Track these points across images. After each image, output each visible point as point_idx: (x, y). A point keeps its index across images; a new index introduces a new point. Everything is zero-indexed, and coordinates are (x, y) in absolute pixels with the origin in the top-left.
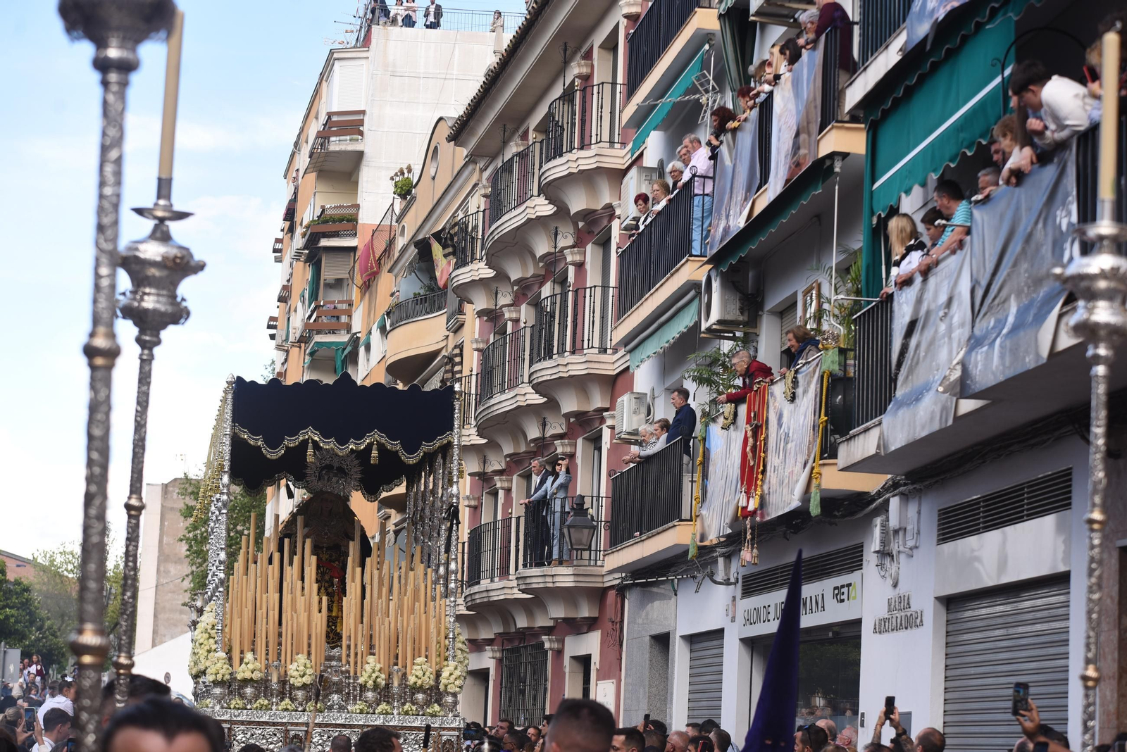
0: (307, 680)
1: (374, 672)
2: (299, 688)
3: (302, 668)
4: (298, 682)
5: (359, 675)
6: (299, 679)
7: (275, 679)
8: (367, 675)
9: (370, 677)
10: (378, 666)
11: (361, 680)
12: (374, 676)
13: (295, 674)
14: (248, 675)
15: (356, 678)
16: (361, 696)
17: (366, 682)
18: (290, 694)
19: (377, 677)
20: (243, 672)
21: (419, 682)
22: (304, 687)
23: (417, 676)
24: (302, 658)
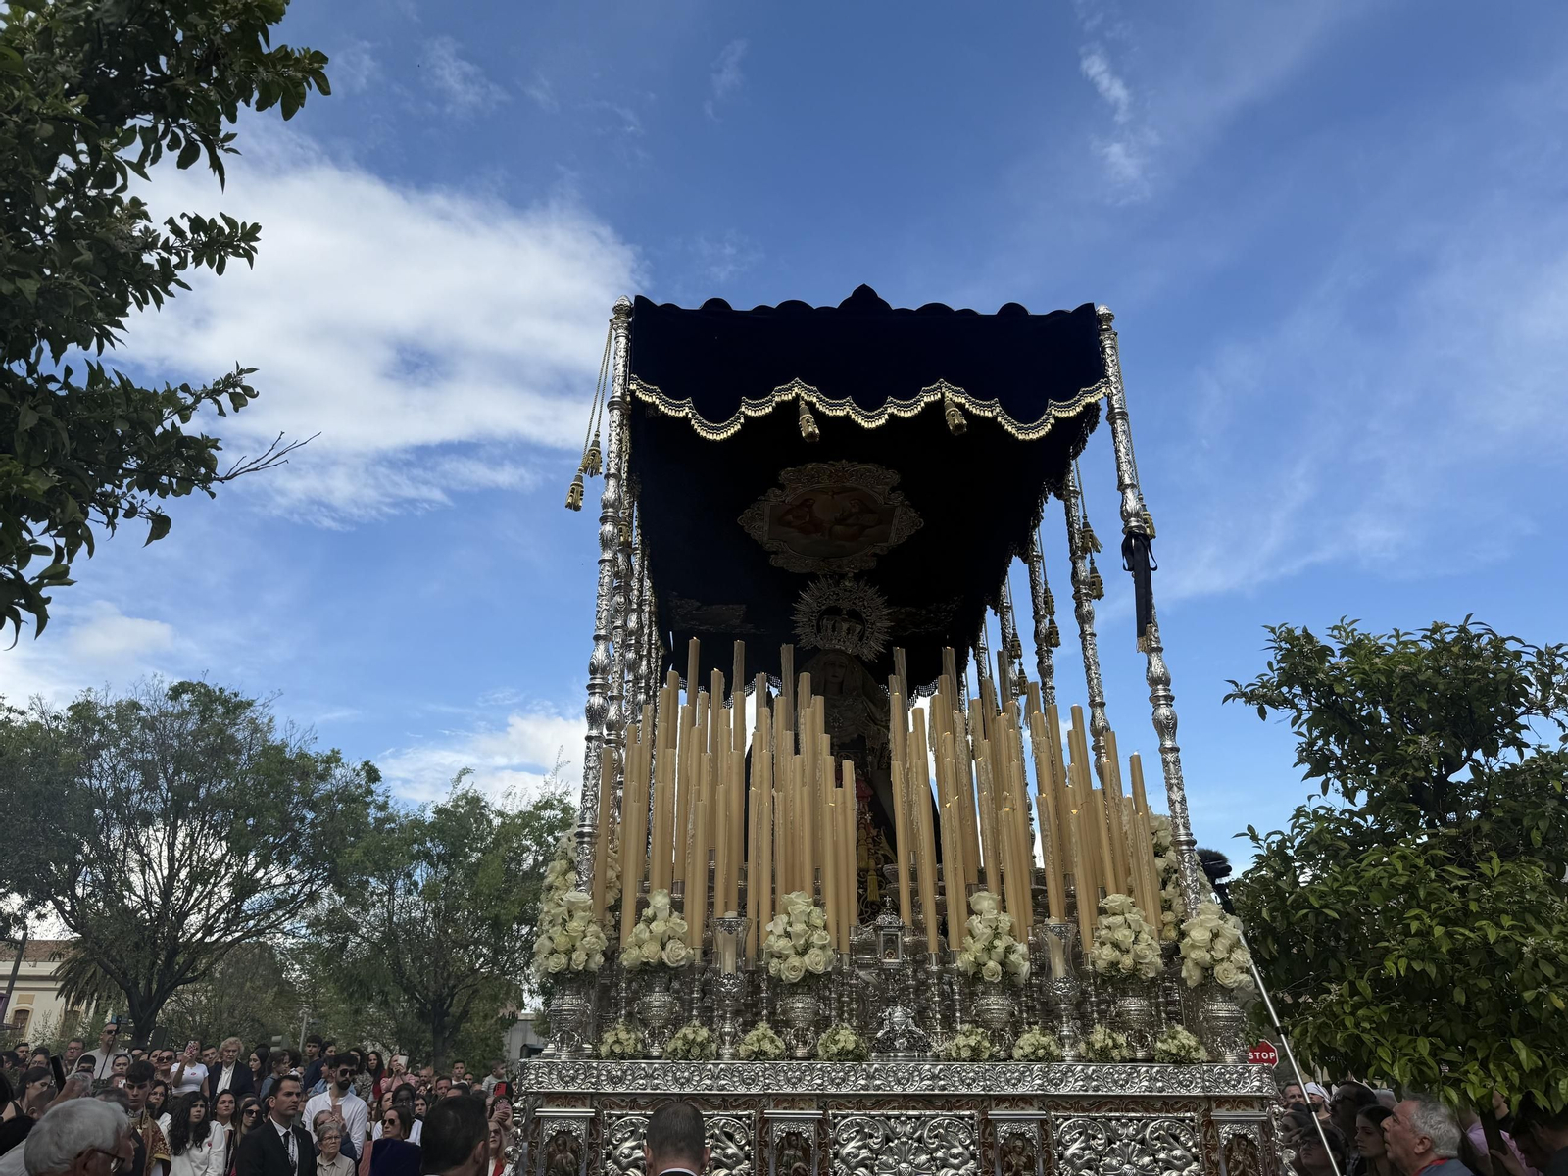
0: (816, 961)
1: (997, 935)
2: (793, 988)
3: (799, 927)
4: (790, 969)
5: (954, 947)
6: (795, 961)
7: (728, 963)
8: (979, 945)
9: (989, 948)
10: (1005, 921)
11: (963, 962)
12: (1000, 945)
13: (782, 944)
14: (650, 952)
15: (945, 957)
16: (965, 1010)
17: (979, 965)
18: (772, 1004)
19: (1009, 950)
20: (640, 946)
21: (1127, 961)
22: (810, 981)
23: (1116, 945)
24: (799, 902)
